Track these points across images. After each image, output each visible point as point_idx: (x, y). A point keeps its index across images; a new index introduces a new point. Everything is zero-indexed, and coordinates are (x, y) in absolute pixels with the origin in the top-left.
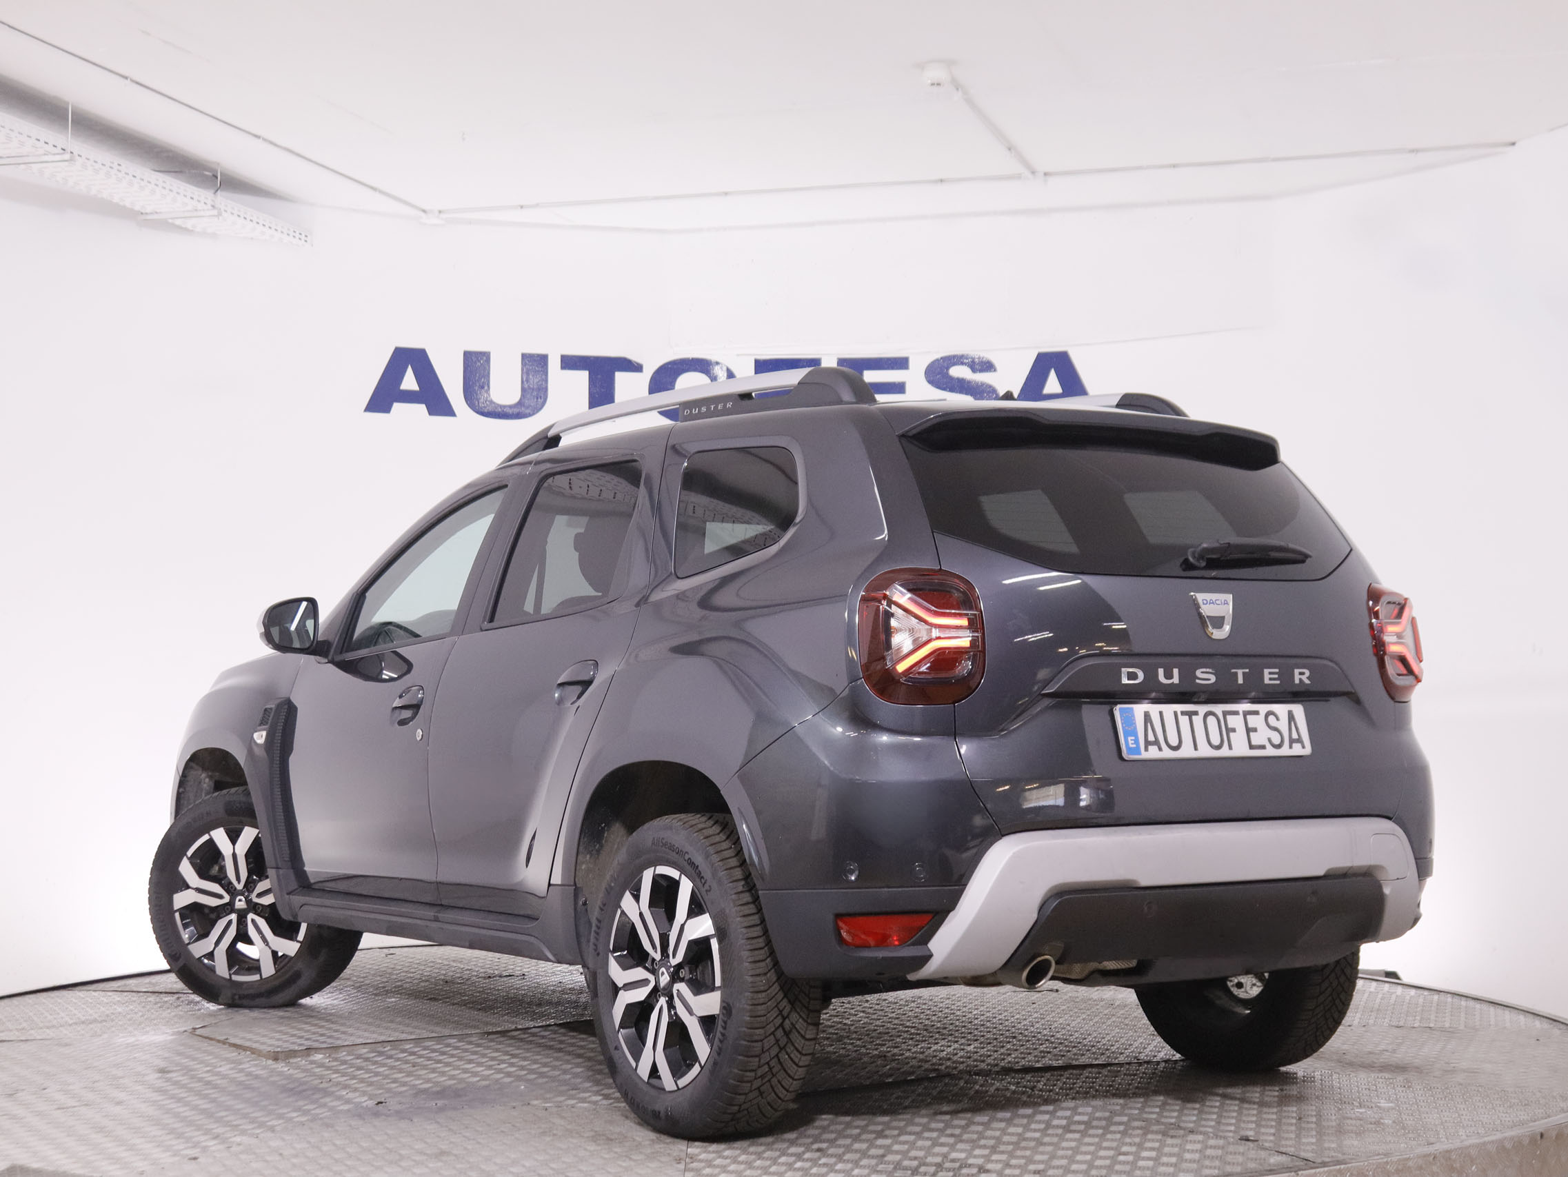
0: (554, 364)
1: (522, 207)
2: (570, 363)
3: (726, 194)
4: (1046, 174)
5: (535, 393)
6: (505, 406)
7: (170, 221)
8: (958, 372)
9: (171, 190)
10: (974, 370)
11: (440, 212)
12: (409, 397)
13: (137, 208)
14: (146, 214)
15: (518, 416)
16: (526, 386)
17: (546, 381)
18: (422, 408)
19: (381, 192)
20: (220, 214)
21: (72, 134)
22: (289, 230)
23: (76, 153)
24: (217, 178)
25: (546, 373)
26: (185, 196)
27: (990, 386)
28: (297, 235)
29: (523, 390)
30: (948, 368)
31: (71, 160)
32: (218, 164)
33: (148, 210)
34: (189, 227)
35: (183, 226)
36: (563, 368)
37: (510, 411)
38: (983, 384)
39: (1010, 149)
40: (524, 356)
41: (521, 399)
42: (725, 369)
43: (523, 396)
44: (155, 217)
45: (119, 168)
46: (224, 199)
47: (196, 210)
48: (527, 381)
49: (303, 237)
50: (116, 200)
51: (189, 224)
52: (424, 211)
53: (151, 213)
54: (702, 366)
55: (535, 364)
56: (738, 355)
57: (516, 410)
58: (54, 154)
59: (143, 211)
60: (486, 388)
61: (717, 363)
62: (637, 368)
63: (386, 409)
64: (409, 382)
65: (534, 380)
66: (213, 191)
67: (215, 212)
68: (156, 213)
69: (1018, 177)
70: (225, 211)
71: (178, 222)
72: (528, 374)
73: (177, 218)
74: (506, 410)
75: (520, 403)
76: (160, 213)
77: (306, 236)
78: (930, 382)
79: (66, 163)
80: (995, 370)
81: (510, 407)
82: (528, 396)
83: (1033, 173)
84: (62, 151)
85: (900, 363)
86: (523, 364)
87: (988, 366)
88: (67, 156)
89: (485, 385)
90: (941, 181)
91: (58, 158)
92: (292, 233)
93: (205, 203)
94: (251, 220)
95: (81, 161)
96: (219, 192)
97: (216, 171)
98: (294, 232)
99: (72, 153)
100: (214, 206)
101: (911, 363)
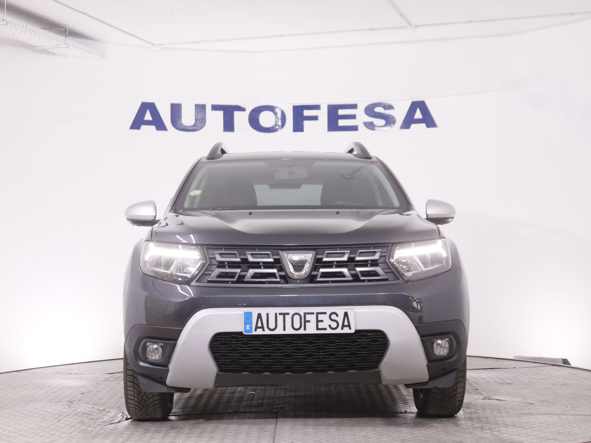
0: (208, 108)
1: (195, 42)
3: (281, 36)
4: (416, 26)
5: (201, 121)
6: (188, 127)
7: (47, 50)
8: (379, 110)
9: (48, 37)
11: (160, 45)
12: (148, 123)
13: (33, 44)
14: (37, 47)
15: (194, 130)
16: (197, 118)
17: (205, 115)
18: (153, 127)
20: (68, 47)
21: (6, 13)
22: (97, 53)
23: (8, 21)
24: (67, 31)
25: (205, 112)
26: (54, 39)
27: (392, 116)
28: (100, 55)
29: (196, 119)
30: (374, 108)
31: (7, 24)
32: (67, 25)
33: (38, 45)
34: (55, 52)
35: (52, 52)
37: (191, 128)
38: (389, 115)
39: (402, 16)
40: (196, 105)
41: (195, 123)
42: (280, 110)
43: (196, 122)
44: (41, 48)
45: (26, 27)
46: (70, 40)
47: (58, 45)
48: (198, 115)
49: (103, 56)
50: (24, 41)
51: (55, 51)
52: (153, 45)
53: (39, 47)
54: (271, 108)
55: (200, 108)
56: (286, 104)
57: (193, 128)
59: (36, 46)
60: (180, 119)
61: (277, 107)
62: (243, 110)
63: (139, 128)
64: (148, 117)
65: (200, 115)
66: (65, 37)
67: (66, 46)
68: (41, 46)
69: (404, 27)
70: (71, 45)
71: (50, 50)
72: (198, 113)
73: (50, 48)
74: (189, 128)
75: (194, 125)
76: (43, 46)
77: (104, 56)
78: (367, 114)
79: (4, 26)
80: (394, 109)
81: (191, 127)
82: (198, 122)
83: (411, 25)
84: (3, 21)
85: (354, 106)
86: (196, 108)
87: (390, 107)
88: (4, 23)
89: (180, 117)
91: (1, 23)
93: (62, 42)
94: (81, 49)
95: (10, 24)
96: (68, 37)
97: (66, 28)
98: (99, 54)
99: (6, 21)
100: (65, 43)
101: (358, 106)
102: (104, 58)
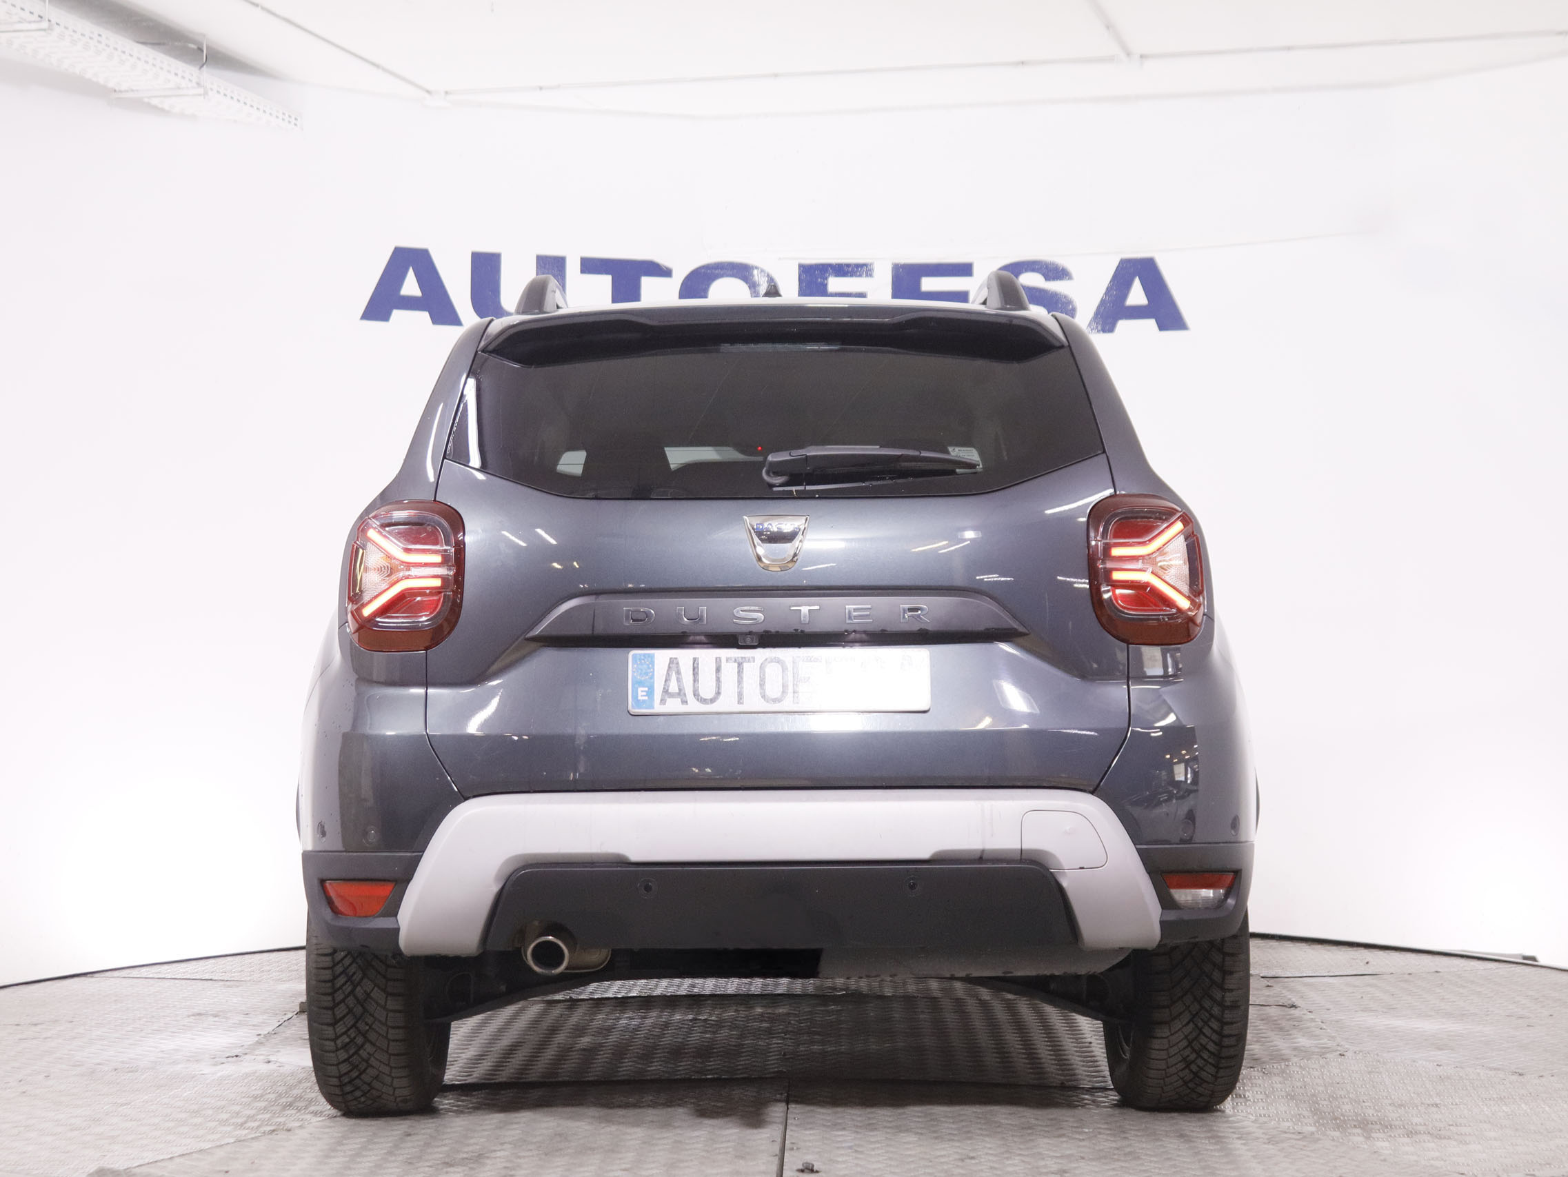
0: (573, 267)
1: (541, 88)
2: (591, 266)
4: (1142, 56)
7: (146, 100)
8: (1030, 280)
9: (154, 65)
10: (1047, 278)
11: (447, 93)
12: (410, 304)
13: (111, 85)
14: (121, 91)
17: (564, 285)
18: (425, 315)
19: (385, 70)
20: (206, 94)
22: (279, 111)
23: (53, 21)
24: (202, 51)
25: (563, 275)
26: (169, 72)
27: (1065, 297)
28: (286, 117)
30: (1017, 276)
31: (50, 28)
32: (204, 36)
33: (123, 88)
34: (166, 107)
35: (160, 106)
36: (583, 271)
38: (1056, 295)
39: (1108, 27)
40: (539, 258)
42: (765, 275)
44: (130, 95)
45: (100, 39)
46: (211, 77)
47: (178, 88)
49: (293, 120)
50: (89, 75)
51: (167, 104)
52: (428, 92)
53: (126, 91)
54: (741, 271)
55: (551, 267)
56: (780, 259)
58: (30, 22)
59: (117, 89)
60: (496, 293)
61: (757, 268)
62: (666, 273)
63: (385, 317)
64: (410, 287)
66: (198, 67)
67: (201, 91)
68: (133, 91)
69: (1112, 59)
70: (212, 89)
71: (155, 102)
73: (155, 97)
76: (137, 90)
77: (296, 119)
79: (42, 33)
80: (1071, 278)
83: (1129, 54)
84: (39, 19)
85: (964, 270)
86: (538, 265)
87: (1061, 273)
88: (45, 25)
89: (495, 290)
90: (1023, 63)
91: (34, 26)
92: (281, 116)
93: (190, 80)
94: (239, 101)
95: (57, 30)
96: (205, 66)
97: (202, 44)
98: (284, 114)
99: (49, 21)
100: (198, 84)
101: (976, 270)
102: (296, 125)
